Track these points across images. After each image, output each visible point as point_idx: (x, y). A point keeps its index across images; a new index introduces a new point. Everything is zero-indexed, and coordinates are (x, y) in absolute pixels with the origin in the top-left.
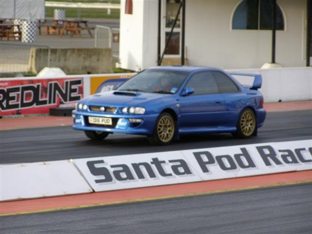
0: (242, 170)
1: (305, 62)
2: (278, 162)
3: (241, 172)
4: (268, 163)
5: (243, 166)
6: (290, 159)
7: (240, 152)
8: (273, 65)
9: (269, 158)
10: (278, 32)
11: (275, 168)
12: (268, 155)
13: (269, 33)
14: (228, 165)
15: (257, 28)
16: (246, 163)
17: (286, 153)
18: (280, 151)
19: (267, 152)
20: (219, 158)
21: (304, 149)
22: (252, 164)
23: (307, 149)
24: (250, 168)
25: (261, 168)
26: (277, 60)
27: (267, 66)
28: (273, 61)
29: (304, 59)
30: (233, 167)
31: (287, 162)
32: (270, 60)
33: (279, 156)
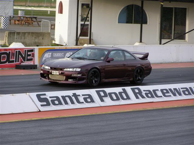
1: (159, 42)
3: (122, 102)
5: (123, 99)
7: (122, 91)
8: (141, 43)
10: (143, 25)
11: (141, 100)
13: (139, 25)
14: (115, 98)
16: (125, 97)
18: (144, 91)
19: (137, 91)
21: (158, 90)
22: (128, 98)
23: (159, 90)
24: (127, 100)
25: (134, 100)
26: (143, 41)
27: (137, 44)
28: (141, 41)
29: (158, 40)
30: (118, 99)
32: (139, 40)
33: (143, 93)
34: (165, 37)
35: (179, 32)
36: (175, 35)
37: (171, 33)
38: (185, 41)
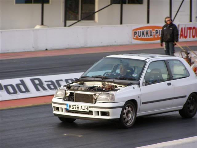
0: (21, 94)
1: (63, 24)
2: (44, 89)
3: (20, 96)
4: (38, 90)
5: (21, 91)
6: (52, 87)
7: (20, 82)
8: (42, 26)
9: (38, 86)
10: (45, 5)
11: (43, 93)
12: (38, 84)
13: (40, 5)
14: (11, 91)
15: (31, 3)
16: (23, 90)
17: (50, 83)
18: (46, 81)
19: (37, 82)
20: (6, 87)
21: (62, 80)
22: (27, 91)
23: (64, 80)
24: (26, 93)
25: (33, 93)
26: (44, 23)
27: (38, 27)
28: (42, 24)
29: (63, 22)
30: (15, 92)
31: (50, 89)
32: (40, 23)
33: (45, 85)
34: (71, 18)
35: (87, 11)
36: (83, 15)
37: (78, 13)
38: (94, 22)
